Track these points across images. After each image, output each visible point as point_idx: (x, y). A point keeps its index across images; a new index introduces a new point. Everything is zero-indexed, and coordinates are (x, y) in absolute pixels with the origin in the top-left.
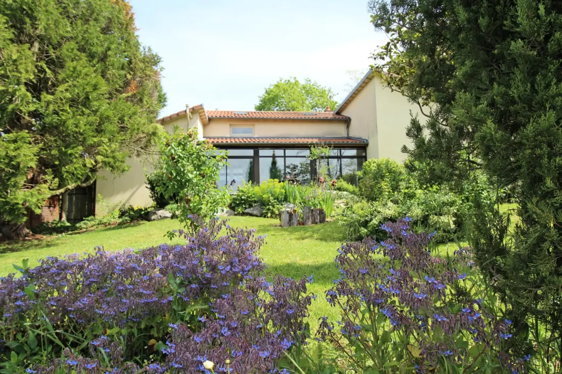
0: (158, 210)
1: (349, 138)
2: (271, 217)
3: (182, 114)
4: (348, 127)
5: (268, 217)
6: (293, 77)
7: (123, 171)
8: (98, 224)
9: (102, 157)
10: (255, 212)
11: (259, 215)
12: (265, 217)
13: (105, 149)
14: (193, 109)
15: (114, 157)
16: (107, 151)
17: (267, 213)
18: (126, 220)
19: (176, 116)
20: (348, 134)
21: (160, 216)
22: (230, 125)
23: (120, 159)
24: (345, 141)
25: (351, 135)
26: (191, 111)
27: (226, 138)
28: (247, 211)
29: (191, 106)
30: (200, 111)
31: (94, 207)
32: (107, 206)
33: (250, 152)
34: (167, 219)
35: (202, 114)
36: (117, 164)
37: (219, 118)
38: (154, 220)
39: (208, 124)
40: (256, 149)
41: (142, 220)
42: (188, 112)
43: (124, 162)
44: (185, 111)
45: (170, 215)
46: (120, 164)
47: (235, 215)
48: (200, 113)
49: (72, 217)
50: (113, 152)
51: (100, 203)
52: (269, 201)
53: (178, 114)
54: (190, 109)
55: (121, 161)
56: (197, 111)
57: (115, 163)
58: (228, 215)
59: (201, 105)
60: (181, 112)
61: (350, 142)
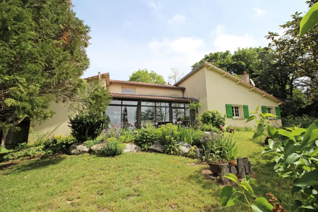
0: (78, 145)
1: (183, 98)
2: (173, 154)
3: (95, 77)
4: (183, 92)
5: (171, 154)
6: (146, 69)
7: (45, 117)
8: (24, 156)
9: (14, 101)
10: (158, 149)
11: (162, 151)
12: (167, 153)
13: (20, 90)
14: (103, 75)
15: (31, 102)
16: (22, 92)
17: (170, 151)
18: (49, 153)
19: (91, 78)
20: (183, 96)
21: (79, 151)
22: (122, 87)
23: (41, 104)
24: (181, 99)
25: (185, 96)
26: (102, 76)
27: (120, 94)
28: (152, 147)
29: (102, 73)
30: (107, 77)
31: (28, 136)
32: (37, 136)
33: (136, 103)
34: (85, 154)
35: (107, 79)
36: (35, 110)
37: (116, 83)
38: (74, 154)
39: (109, 86)
40: (139, 102)
41: (63, 153)
42: (99, 76)
43: (46, 107)
44: (98, 76)
45: (87, 149)
46: (40, 109)
47: (142, 151)
48: (106, 78)
49: (10, 143)
50: (31, 94)
51: (31, 134)
52: (171, 140)
53: (93, 77)
54: (101, 75)
55: (43, 107)
56: (105, 76)
57: (32, 109)
58: (137, 152)
59: (108, 73)
60: (95, 76)
61: (183, 99)
